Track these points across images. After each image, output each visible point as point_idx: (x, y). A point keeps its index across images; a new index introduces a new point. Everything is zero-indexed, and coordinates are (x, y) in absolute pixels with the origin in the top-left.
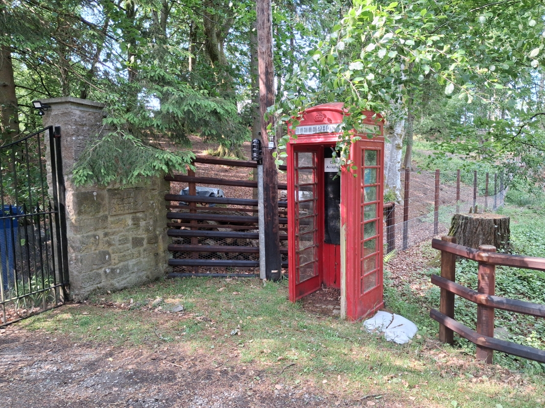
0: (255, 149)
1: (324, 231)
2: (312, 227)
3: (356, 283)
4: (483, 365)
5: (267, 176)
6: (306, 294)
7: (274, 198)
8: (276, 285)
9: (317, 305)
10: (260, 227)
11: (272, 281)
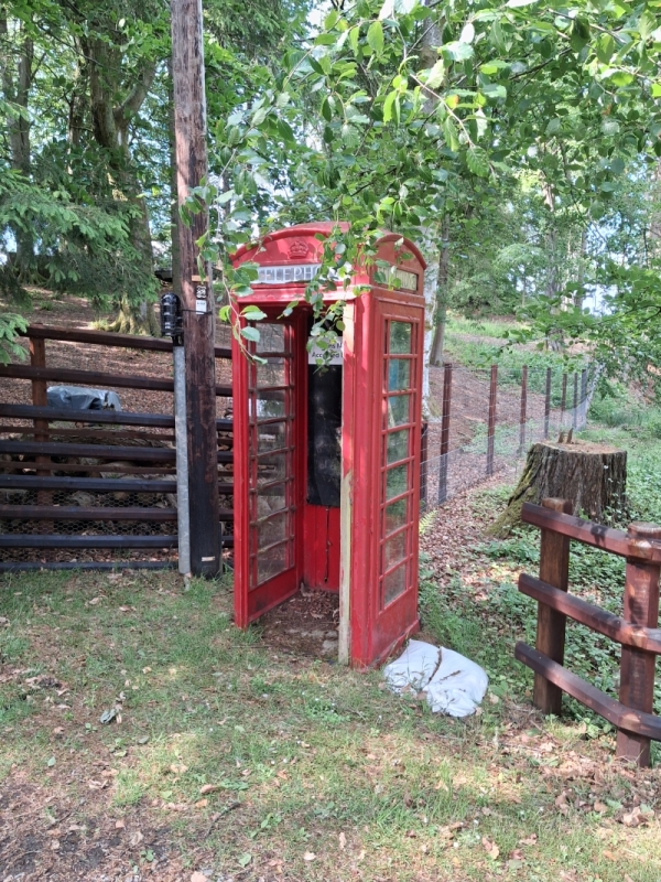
0: (168, 314)
1: (306, 479)
2: (283, 473)
3: (371, 590)
4: (634, 770)
5: (193, 368)
6: (270, 607)
7: (208, 413)
8: (211, 586)
9: (292, 631)
10: (178, 471)
11: (202, 577)
